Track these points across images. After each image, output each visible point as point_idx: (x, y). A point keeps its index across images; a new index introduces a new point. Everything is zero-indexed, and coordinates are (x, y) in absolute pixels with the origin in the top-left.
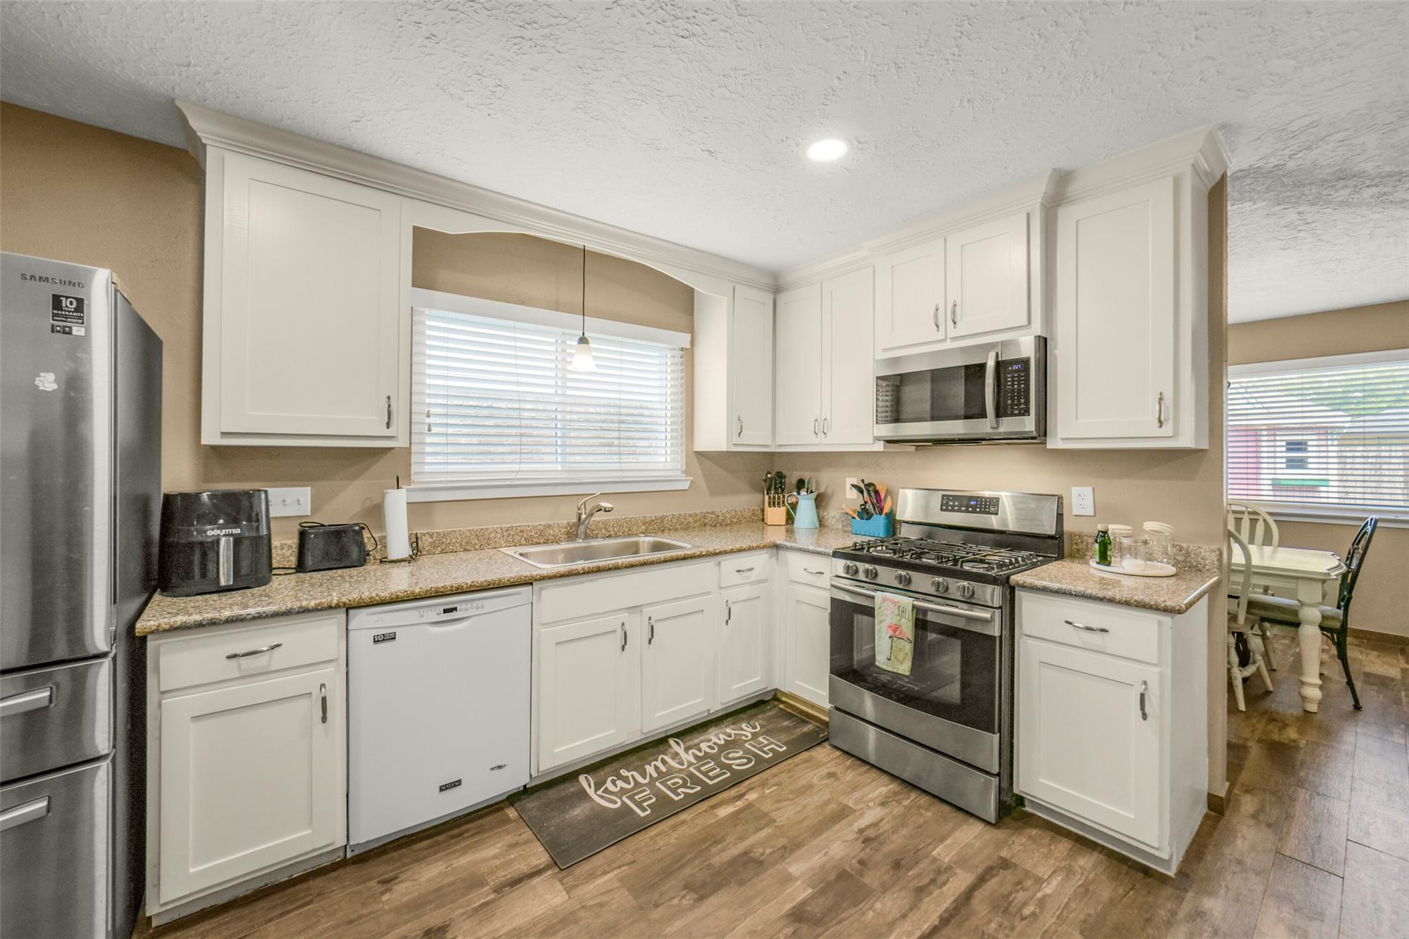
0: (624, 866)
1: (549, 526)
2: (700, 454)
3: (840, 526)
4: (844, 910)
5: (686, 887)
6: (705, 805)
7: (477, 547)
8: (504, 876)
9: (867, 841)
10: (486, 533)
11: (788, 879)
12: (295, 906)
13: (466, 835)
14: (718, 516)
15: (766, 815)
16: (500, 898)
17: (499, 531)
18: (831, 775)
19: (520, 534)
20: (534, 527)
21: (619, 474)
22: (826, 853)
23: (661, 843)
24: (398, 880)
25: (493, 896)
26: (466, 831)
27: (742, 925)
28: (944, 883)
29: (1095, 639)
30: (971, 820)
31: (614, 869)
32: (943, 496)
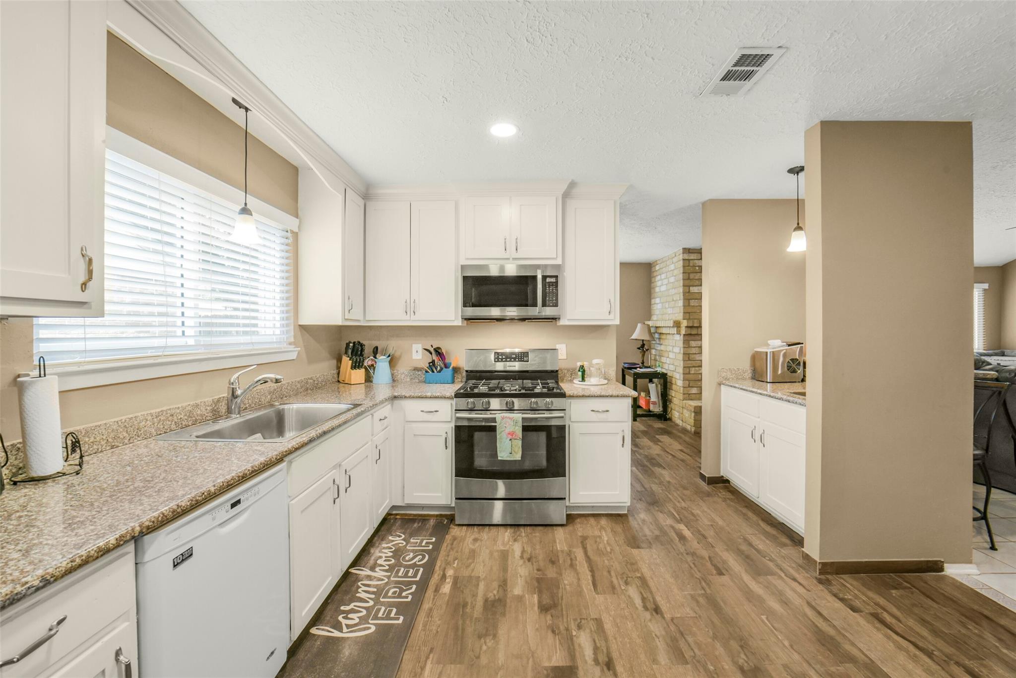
0: (429, 655)
1: (197, 406)
2: (302, 327)
3: (408, 380)
4: (558, 593)
5: (480, 637)
6: (430, 593)
9: (529, 560)
10: (136, 423)
11: (520, 599)
14: (314, 381)
15: (470, 577)
17: (149, 418)
18: (475, 540)
19: (170, 418)
20: (184, 408)
21: (250, 347)
22: (520, 576)
23: (434, 628)
27: (529, 632)
28: (576, 557)
29: (604, 416)
30: (555, 528)
31: (426, 661)
32: (495, 353)
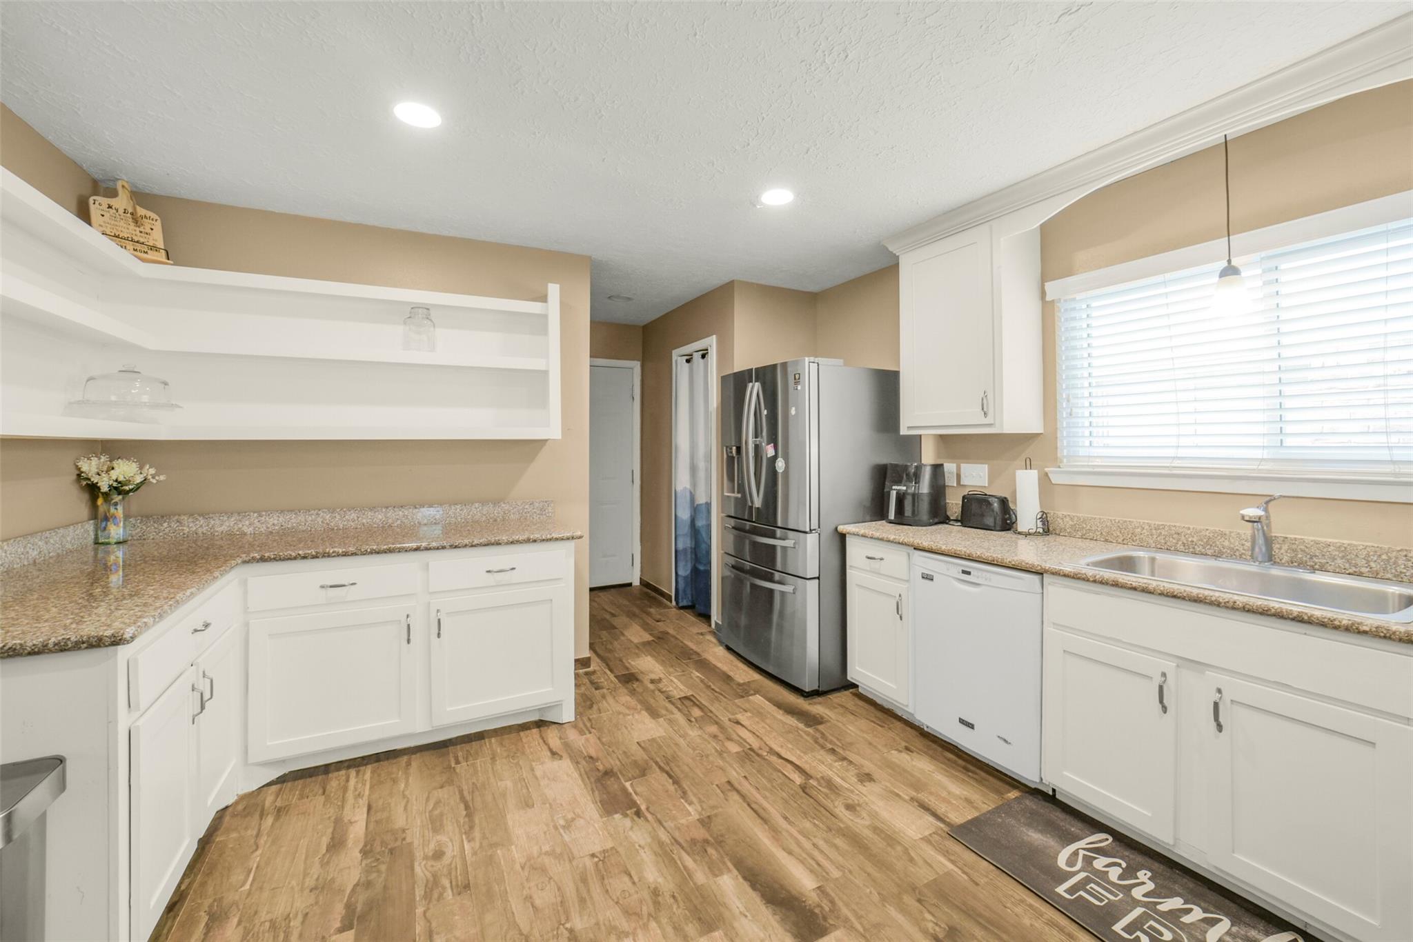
5: (951, 927)
7: (1120, 540)
8: (930, 801)
10: (1131, 527)
12: (880, 723)
13: (970, 774)
16: (908, 803)
19: (1176, 536)
20: (1198, 532)
24: (910, 753)
25: (907, 798)
26: (973, 772)
31: (960, 869)
